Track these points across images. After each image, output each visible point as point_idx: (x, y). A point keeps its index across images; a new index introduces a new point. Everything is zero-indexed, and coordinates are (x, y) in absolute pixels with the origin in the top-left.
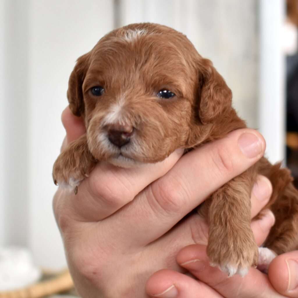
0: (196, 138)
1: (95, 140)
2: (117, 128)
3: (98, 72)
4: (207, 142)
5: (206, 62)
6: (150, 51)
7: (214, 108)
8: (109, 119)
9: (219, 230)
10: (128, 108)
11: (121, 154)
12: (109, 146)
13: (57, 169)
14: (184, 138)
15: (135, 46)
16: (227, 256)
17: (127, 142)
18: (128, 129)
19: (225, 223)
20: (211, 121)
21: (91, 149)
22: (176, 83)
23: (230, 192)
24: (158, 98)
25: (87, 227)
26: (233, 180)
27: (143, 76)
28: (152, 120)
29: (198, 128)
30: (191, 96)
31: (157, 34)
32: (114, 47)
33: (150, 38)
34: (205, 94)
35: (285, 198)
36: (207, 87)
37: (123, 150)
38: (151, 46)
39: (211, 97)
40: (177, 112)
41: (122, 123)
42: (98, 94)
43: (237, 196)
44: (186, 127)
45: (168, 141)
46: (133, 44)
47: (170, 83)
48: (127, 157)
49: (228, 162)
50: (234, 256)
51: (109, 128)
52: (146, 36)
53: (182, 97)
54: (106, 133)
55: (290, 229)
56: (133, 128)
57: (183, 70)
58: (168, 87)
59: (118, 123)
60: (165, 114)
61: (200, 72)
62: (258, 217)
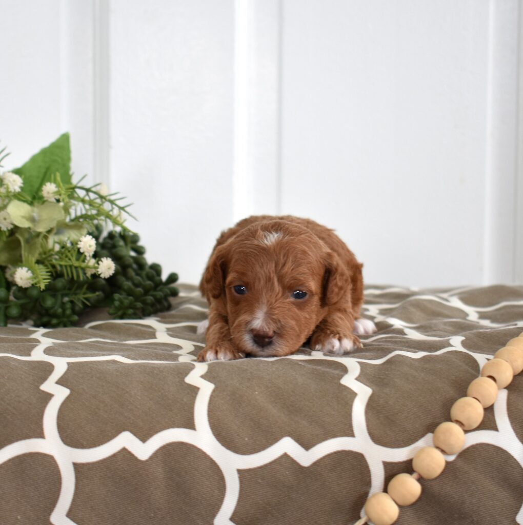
2: (262, 333)
6: (288, 255)
8: (256, 324)
10: (269, 315)
12: (253, 345)
15: (274, 250)
17: (270, 343)
18: (271, 333)
22: (307, 285)
24: (292, 299)
31: (291, 237)
32: (255, 250)
33: (287, 243)
36: (334, 277)
38: (288, 250)
41: (266, 329)
46: (272, 248)
47: (302, 285)
51: (255, 333)
52: (282, 240)
53: (312, 294)
54: (252, 336)
56: (274, 332)
58: (300, 288)
59: (263, 329)
60: (299, 313)
61: (326, 266)
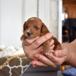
0: (41, 34)
1: (26, 34)
3: (27, 24)
4: (43, 35)
5: (43, 23)
7: (44, 30)
9: (45, 48)
10: (31, 30)
11: (29, 37)
13: (21, 38)
14: (39, 34)
16: (46, 52)
17: (30, 35)
18: (30, 33)
19: (46, 47)
20: (44, 32)
21: (25, 35)
23: (47, 42)
24: (35, 29)
25: (26, 47)
26: (47, 40)
27: (33, 25)
28: (34, 32)
29: (42, 33)
30: (41, 29)
34: (43, 28)
35: (56, 42)
37: (30, 36)
39: (44, 29)
40: (38, 31)
42: (27, 27)
43: (48, 43)
44: (40, 33)
45: (36, 35)
48: (30, 37)
49: (47, 38)
50: (47, 52)
53: (39, 29)
55: (57, 47)
57: (39, 25)
60: (36, 31)
62: (52, 46)
